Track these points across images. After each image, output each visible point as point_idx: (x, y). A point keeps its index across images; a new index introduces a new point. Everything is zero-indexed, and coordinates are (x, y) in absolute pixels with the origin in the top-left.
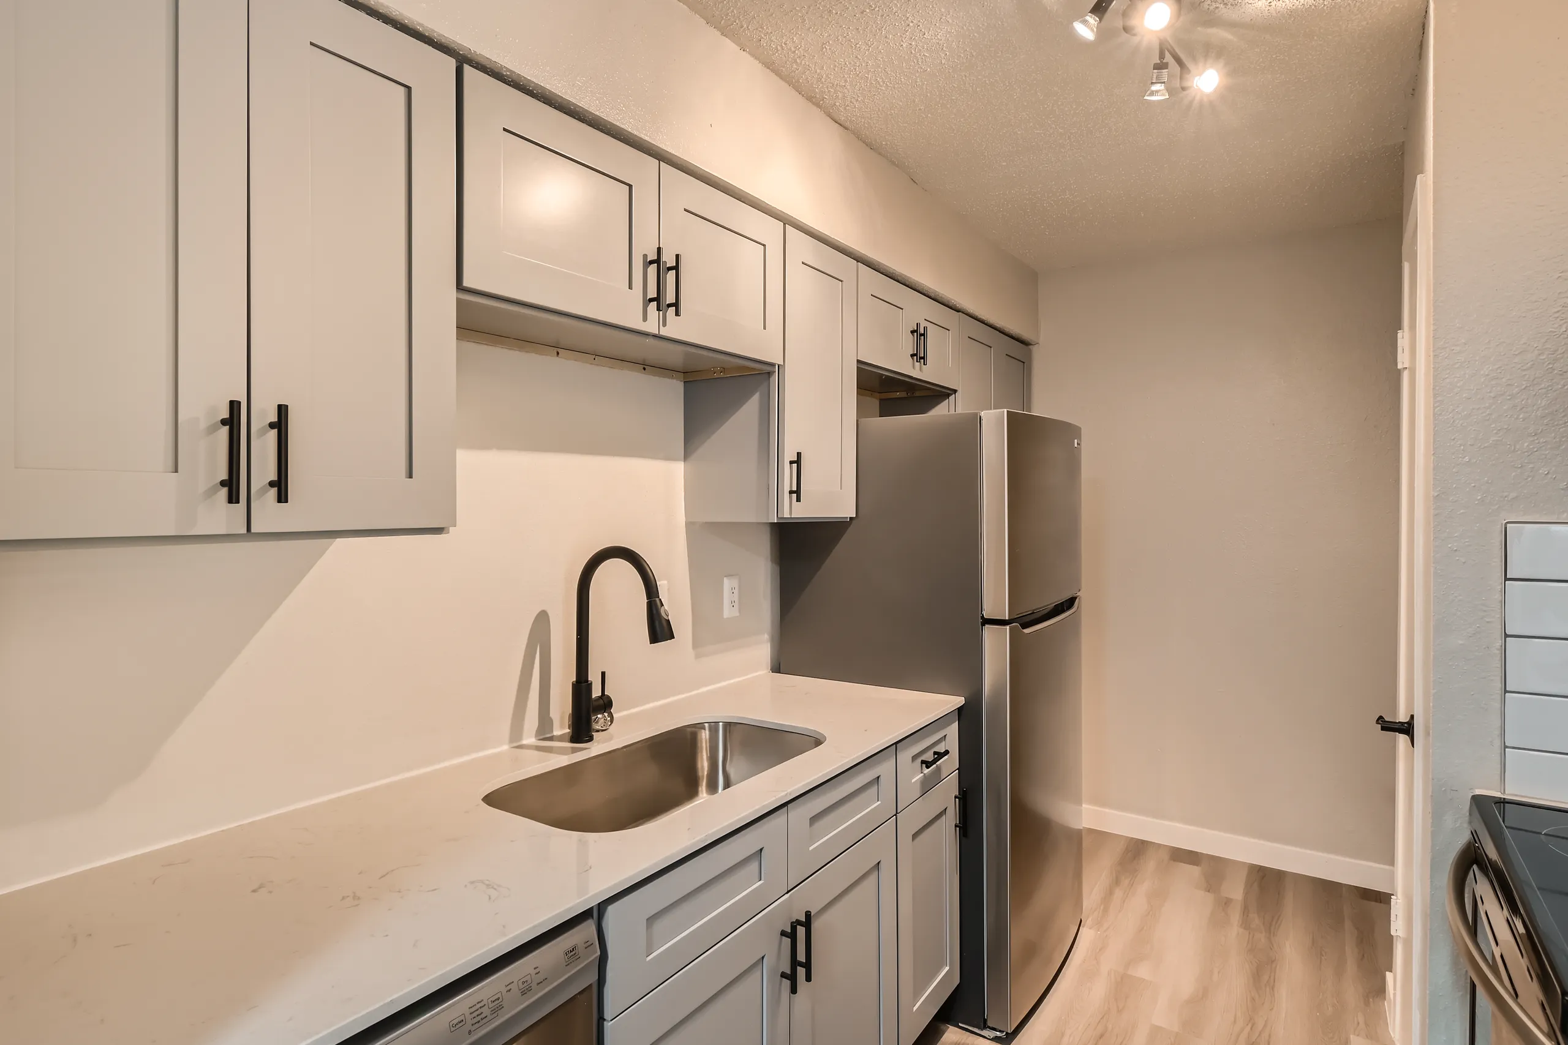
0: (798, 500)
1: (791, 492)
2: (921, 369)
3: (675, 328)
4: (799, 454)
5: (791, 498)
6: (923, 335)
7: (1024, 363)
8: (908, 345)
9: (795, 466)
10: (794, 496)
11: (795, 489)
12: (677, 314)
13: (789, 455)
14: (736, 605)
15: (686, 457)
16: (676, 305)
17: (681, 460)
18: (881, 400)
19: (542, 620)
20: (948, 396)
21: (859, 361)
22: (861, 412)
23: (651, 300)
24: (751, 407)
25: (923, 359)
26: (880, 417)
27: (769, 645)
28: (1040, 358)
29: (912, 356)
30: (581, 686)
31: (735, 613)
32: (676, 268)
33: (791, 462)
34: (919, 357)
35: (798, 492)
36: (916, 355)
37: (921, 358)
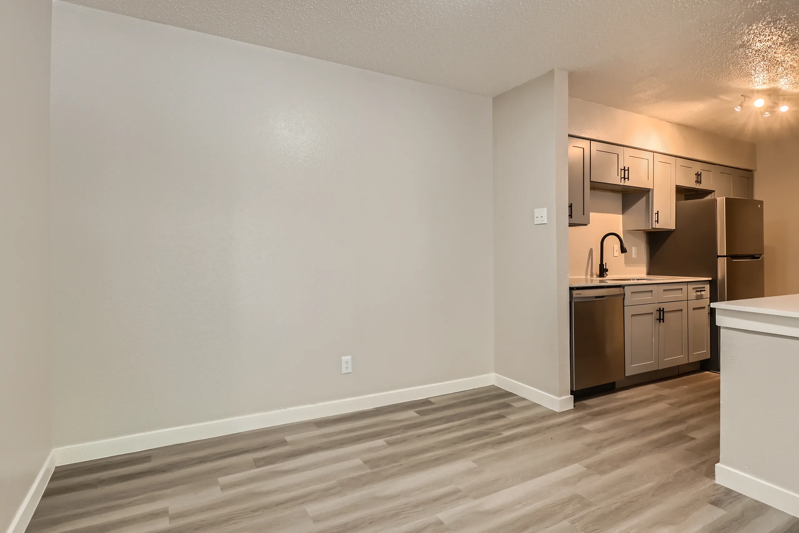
0: (658, 223)
1: (655, 221)
2: (699, 185)
3: (627, 183)
4: (658, 211)
5: (655, 223)
6: (700, 175)
7: (749, 178)
8: (694, 178)
9: (657, 214)
10: (656, 222)
11: (656, 220)
12: (628, 180)
13: (655, 211)
14: (636, 254)
15: (623, 213)
16: (628, 178)
17: (620, 214)
18: (685, 195)
19: (591, 250)
20: (712, 192)
21: (676, 185)
22: (677, 199)
23: (622, 178)
24: (644, 199)
25: (700, 182)
26: (685, 200)
27: (646, 268)
28: (756, 175)
29: (696, 182)
30: (601, 265)
31: (636, 256)
32: (628, 170)
33: (655, 214)
34: (698, 182)
35: (658, 221)
36: (697, 181)
37: (699, 182)
